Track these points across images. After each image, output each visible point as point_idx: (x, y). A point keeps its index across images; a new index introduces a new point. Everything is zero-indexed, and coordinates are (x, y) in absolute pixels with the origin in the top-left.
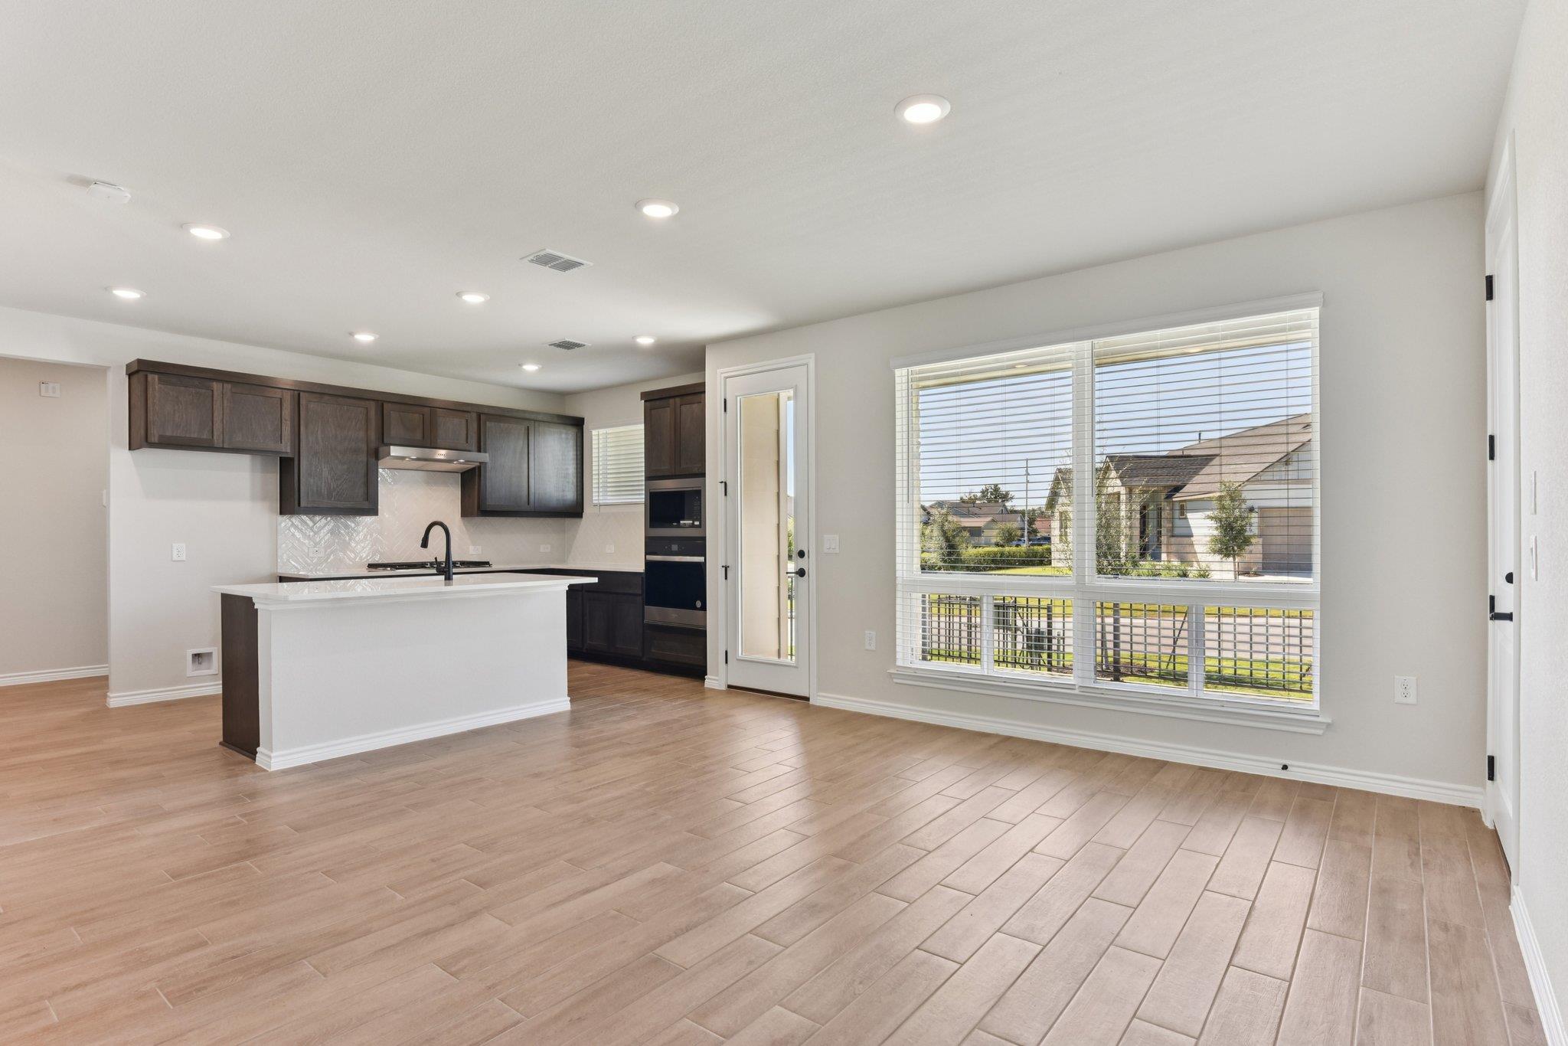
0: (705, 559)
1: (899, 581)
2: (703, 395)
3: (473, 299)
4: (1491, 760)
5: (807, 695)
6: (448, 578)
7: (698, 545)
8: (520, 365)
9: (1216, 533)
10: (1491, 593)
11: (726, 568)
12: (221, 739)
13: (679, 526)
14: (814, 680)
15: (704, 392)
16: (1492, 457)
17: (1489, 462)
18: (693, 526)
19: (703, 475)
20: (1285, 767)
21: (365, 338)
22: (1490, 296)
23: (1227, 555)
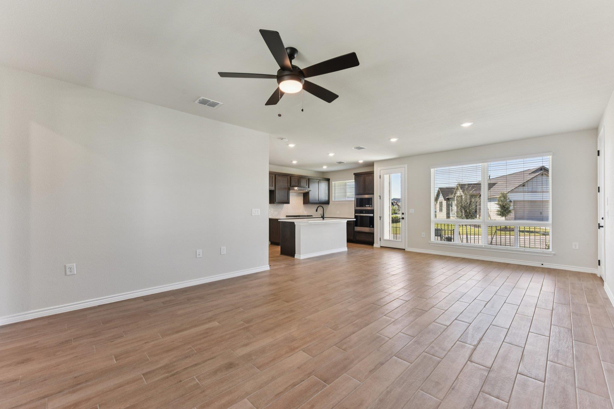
0: (374, 215)
1: (431, 220)
2: (373, 174)
3: (331, 155)
4: (599, 261)
5: (404, 248)
6: (323, 219)
7: (372, 212)
8: (322, 167)
9: (499, 209)
10: (599, 223)
11: (380, 217)
12: (280, 253)
13: (365, 207)
14: (407, 244)
15: (374, 173)
16: (599, 191)
17: (598, 193)
18: (370, 207)
19: (373, 194)
20: (542, 264)
21: (295, 162)
22: (599, 155)
23: (503, 216)
